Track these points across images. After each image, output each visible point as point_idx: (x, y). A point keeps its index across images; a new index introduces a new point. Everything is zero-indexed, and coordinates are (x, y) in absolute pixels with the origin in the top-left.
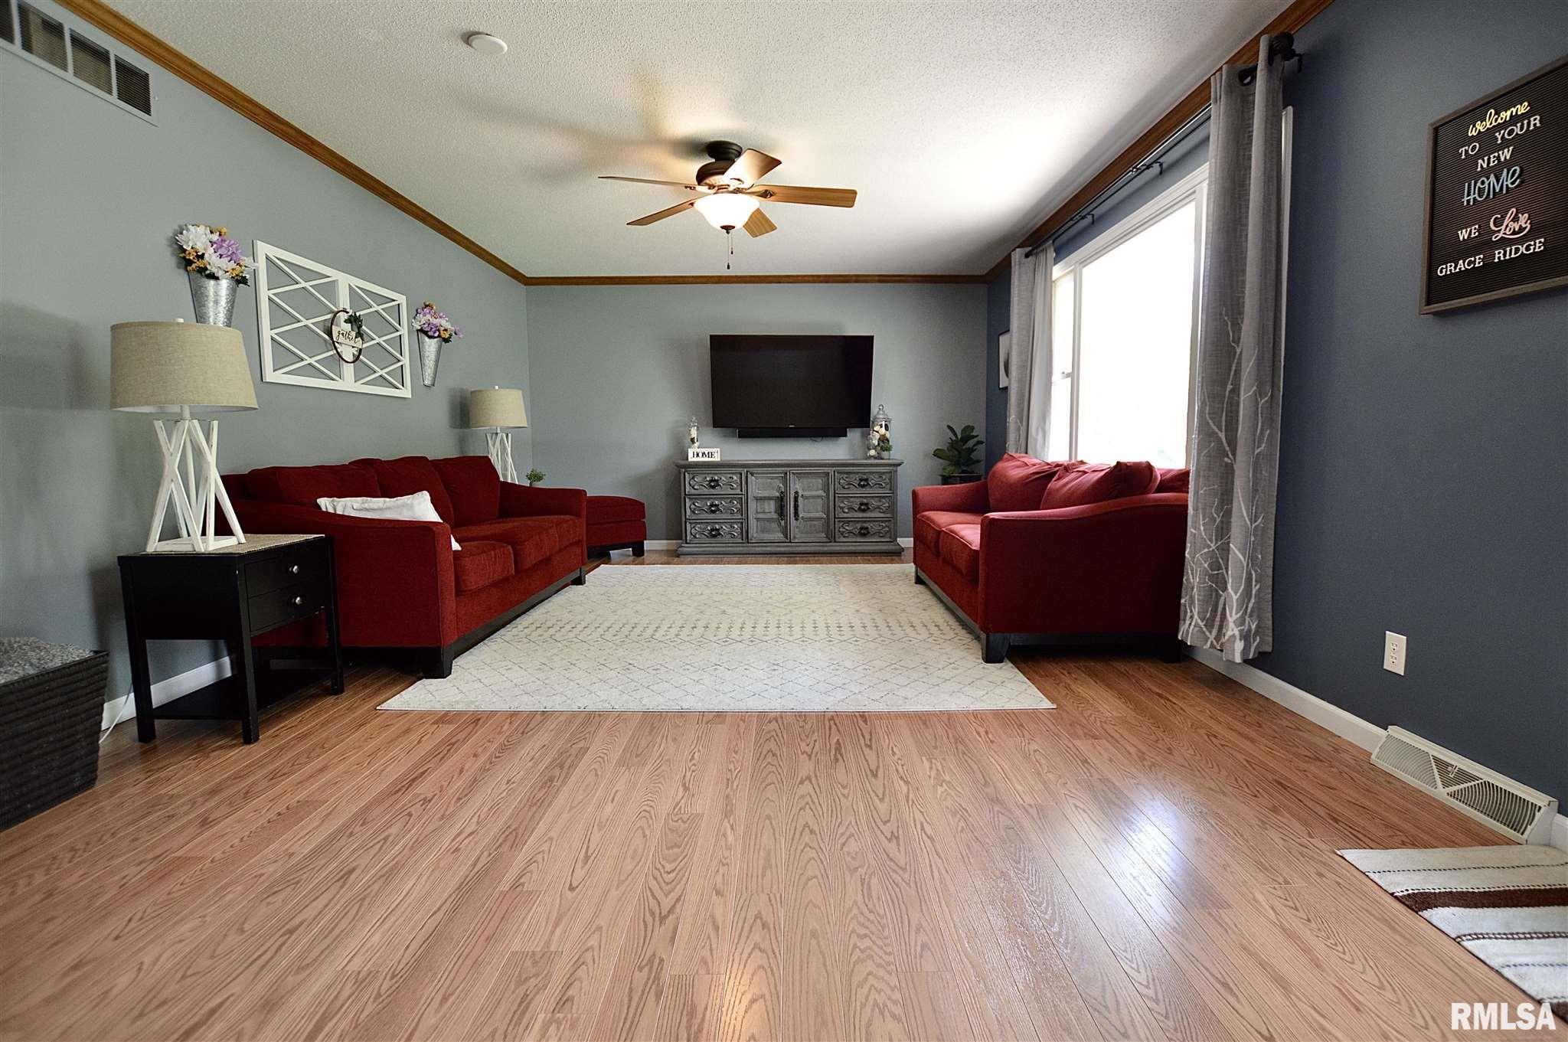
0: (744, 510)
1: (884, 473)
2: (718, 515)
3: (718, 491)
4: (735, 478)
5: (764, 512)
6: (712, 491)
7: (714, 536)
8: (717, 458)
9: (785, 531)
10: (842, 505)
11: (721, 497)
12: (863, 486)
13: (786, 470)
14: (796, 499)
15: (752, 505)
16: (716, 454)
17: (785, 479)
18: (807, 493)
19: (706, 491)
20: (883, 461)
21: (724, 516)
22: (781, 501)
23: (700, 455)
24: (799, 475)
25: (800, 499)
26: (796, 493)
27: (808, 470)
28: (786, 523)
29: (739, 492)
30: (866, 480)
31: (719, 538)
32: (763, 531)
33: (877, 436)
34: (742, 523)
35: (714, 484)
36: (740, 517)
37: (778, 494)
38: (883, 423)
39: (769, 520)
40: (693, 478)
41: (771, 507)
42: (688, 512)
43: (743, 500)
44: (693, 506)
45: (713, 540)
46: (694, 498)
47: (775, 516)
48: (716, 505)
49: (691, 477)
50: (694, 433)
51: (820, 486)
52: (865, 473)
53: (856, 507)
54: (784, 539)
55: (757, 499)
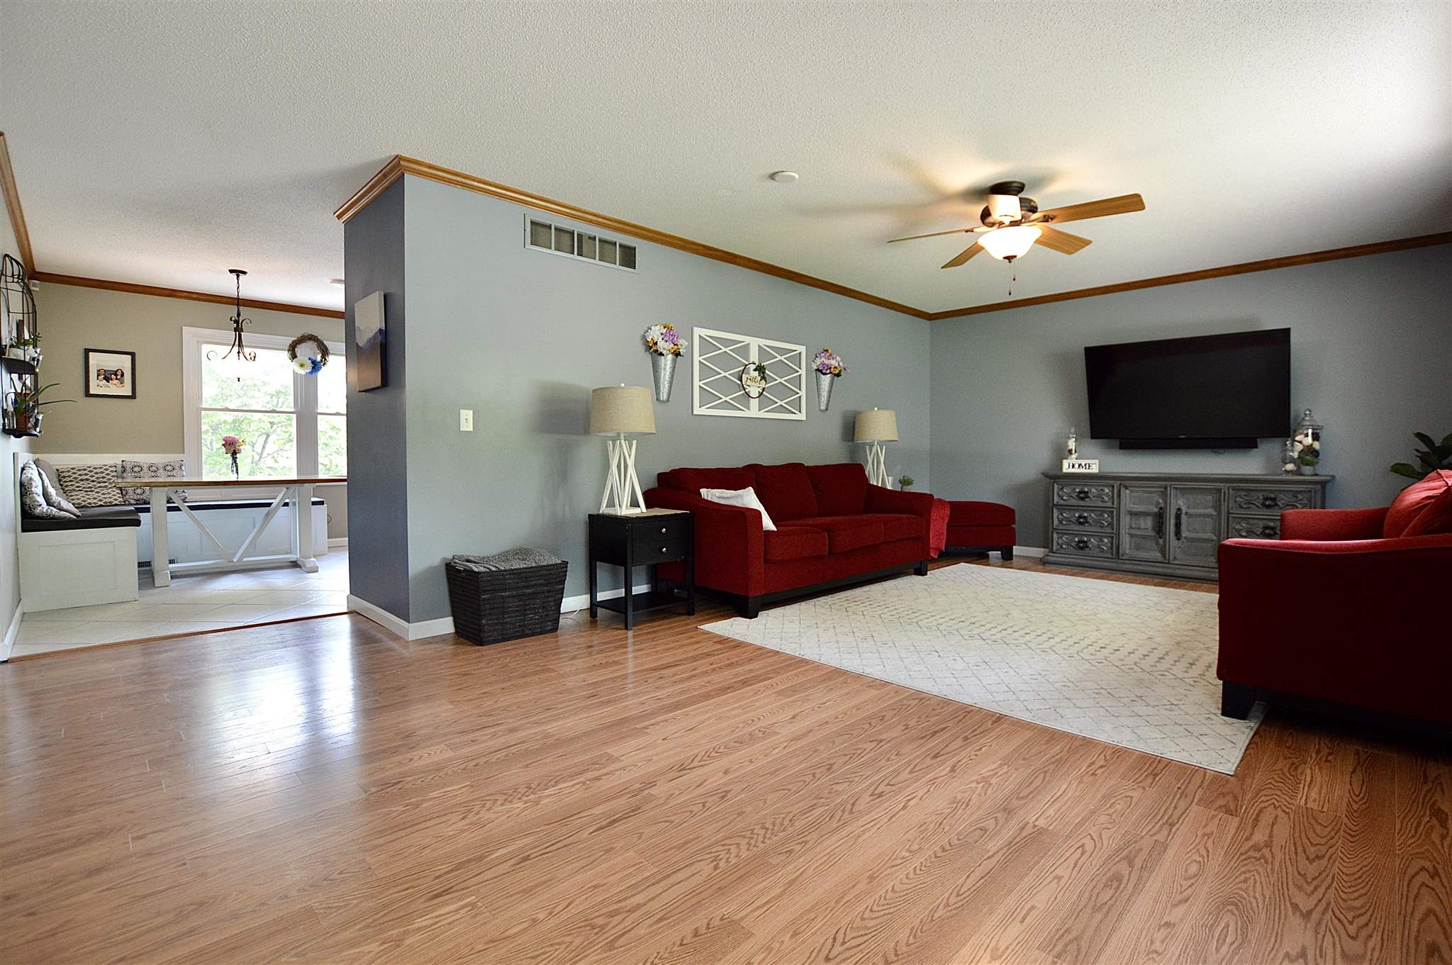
0: (1115, 525)
1: (1300, 492)
2: (1086, 528)
3: (1087, 502)
4: (1107, 490)
5: (1139, 528)
6: (1082, 503)
7: (1082, 548)
8: (1095, 469)
9: (1163, 552)
10: (1238, 527)
11: (1091, 509)
12: (1268, 507)
13: (1165, 483)
14: (1178, 517)
15: (1125, 520)
16: (1093, 466)
17: (1164, 495)
18: (1190, 511)
19: (1074, 502)
20: (1302, 478)
21: (1093, 529)
22: (1160, 518)
23: (1077, 466)
24: (1183, 491)
25: (1183, 517)
26: (1179, 509)
27: (1191, 485)
28: (1165, 542)
29: (1110, 504)
30: (1274, 499)
31: (1086, 551)
32: (1138, 548)
33: (1299, 447)
34: (1112, 537)
35: (1083, 495)
36: (1110, 531)
37: (1156, 510)
38: (1310, 431)
39: (1145, 537)
40: (1062, 489)
41: (1147, 523)
42: (1056, 522)
43: (1114, 512)
44: (1060, 517)
45: (1081, 552)
46: (1062, 508)
47: (1152, 533)
48: (1085, 518)
49: (1060, 487)
50: (1072, 444)
51: (1211, 504)
52: (1271, 491)
53: (1259, 531)
54: (1161, 559)
55: (1132, 514)
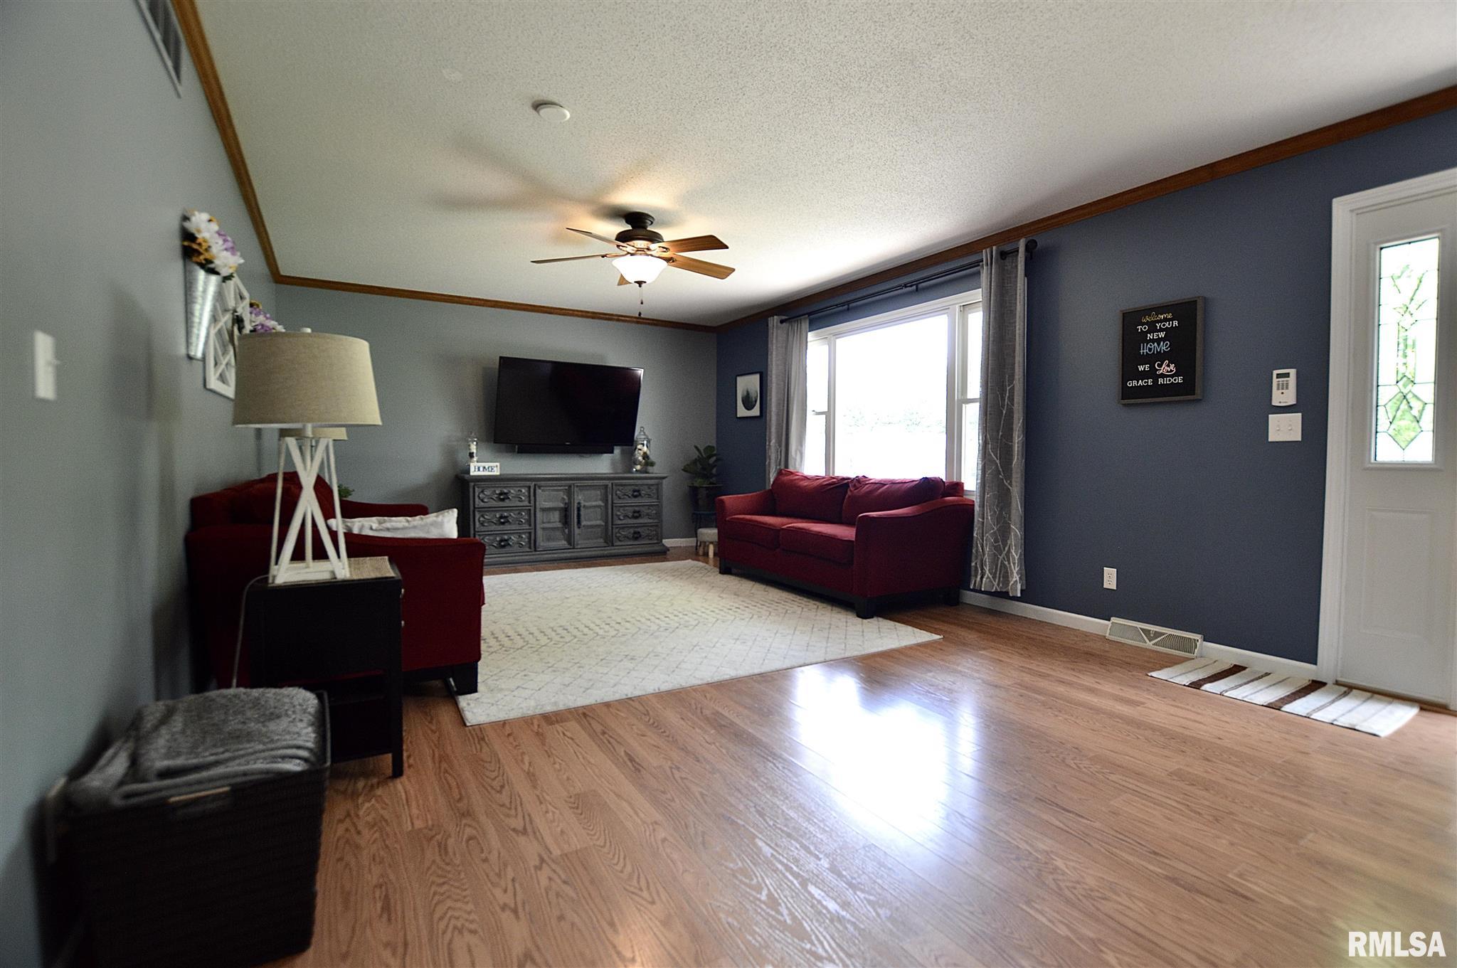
0: (532, 521)
1: (652, 485)
2: (507, 527)
3: (507, 503)
4: (523, 491)
5: (549, 522)
6: (501, 504)
7: (503, 547)
8: (496, 472)
9: (570, 539)
10: (618, 513)
11: (510, 509)
12: (636, 497)
13: (571, 484)
14: (579, 509)
15: (539, 515)
16: (495, 469)
17: (569, 492)
18: (586, 504)
19: (494, 504)
20: (647, 475)
21: (513, 527)
22: (565, 513)
23: (481, 469)
24: (582, 488)
25: (582, 509)
26: (579, 503)
27: (590, 483)
28: (570, 531)
29: (526, 503)
30: (638, 491)
31: (507, 549)
32: (549, 540)
33: (641, 452)
34: (530, 533)
35: (503, 497)
36: (528, 527)
37: (562, 505)
38: (645, 442)
39: (553, 529)
40: (482, 492)
41: (556, 517)
42: (477, 524)
43: (531, 513)
44: (482, 519)
45: (504, 550)
46: (483, 510)
47: (559, 525)
48: (506, 517)
49: (480, 490)
50: (473, 448)
51: (599, 497)
52: (637, 485)
53: (630, 515)
54: (569, 547)
55: (543, 510)
